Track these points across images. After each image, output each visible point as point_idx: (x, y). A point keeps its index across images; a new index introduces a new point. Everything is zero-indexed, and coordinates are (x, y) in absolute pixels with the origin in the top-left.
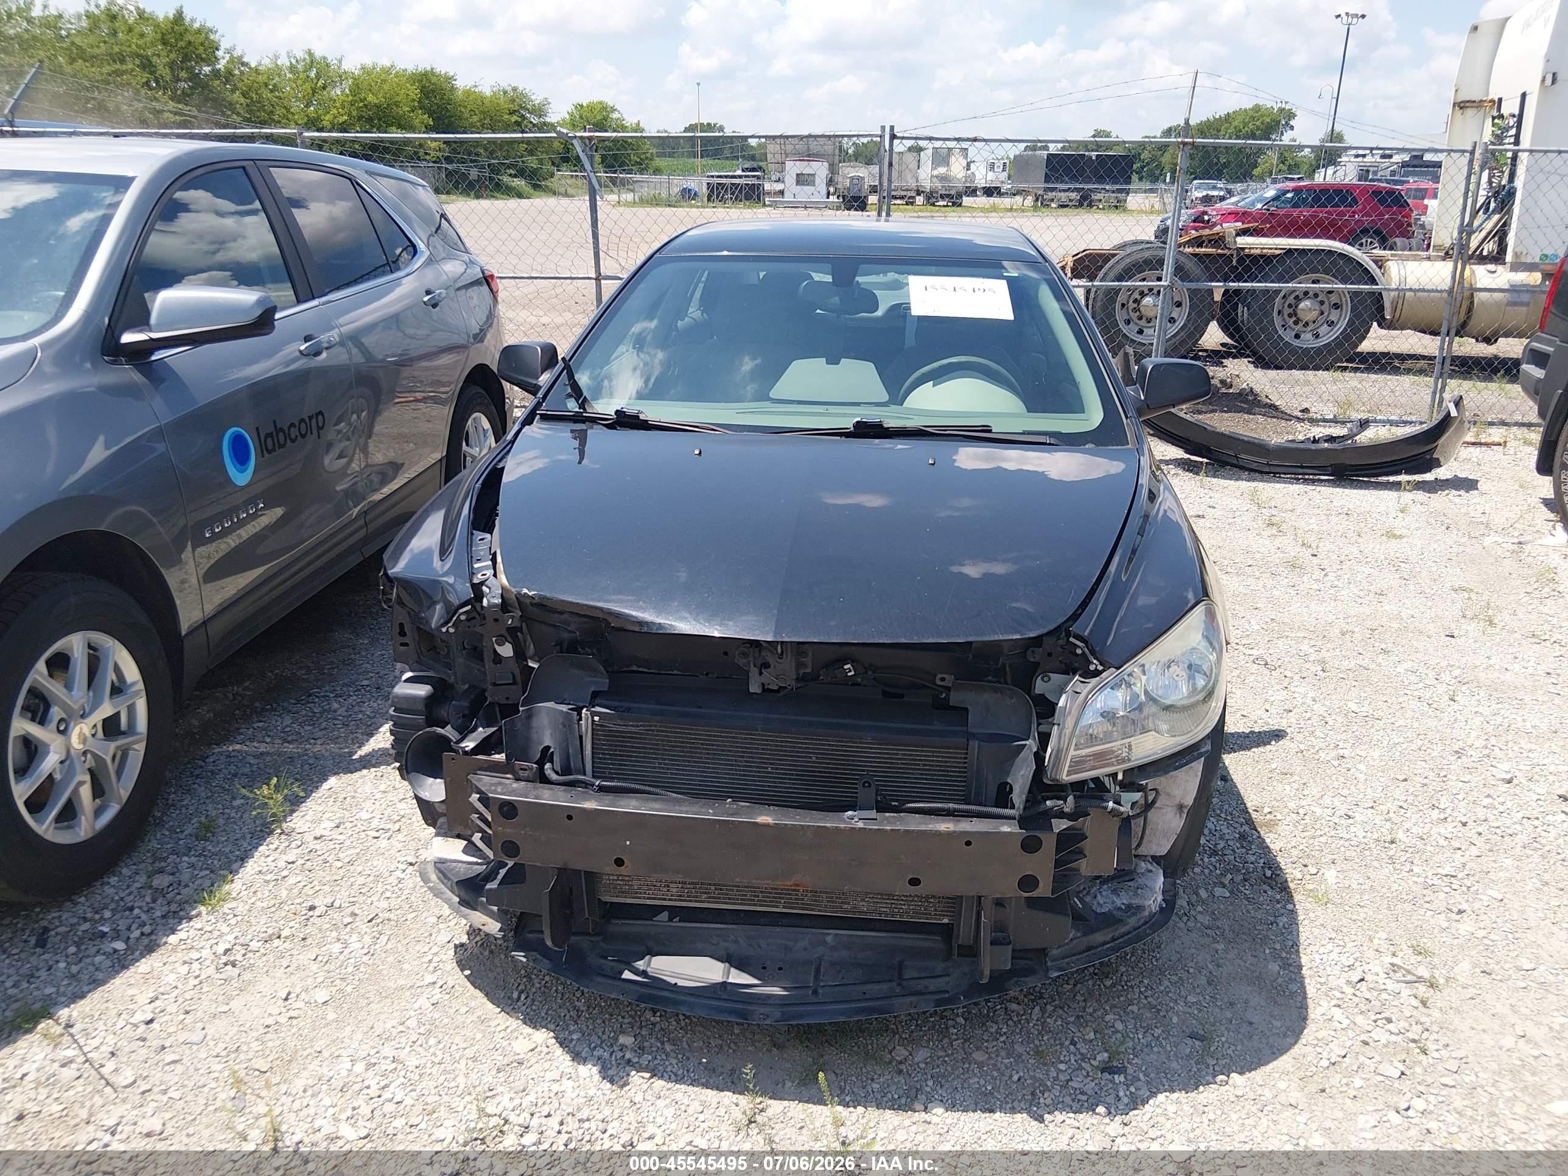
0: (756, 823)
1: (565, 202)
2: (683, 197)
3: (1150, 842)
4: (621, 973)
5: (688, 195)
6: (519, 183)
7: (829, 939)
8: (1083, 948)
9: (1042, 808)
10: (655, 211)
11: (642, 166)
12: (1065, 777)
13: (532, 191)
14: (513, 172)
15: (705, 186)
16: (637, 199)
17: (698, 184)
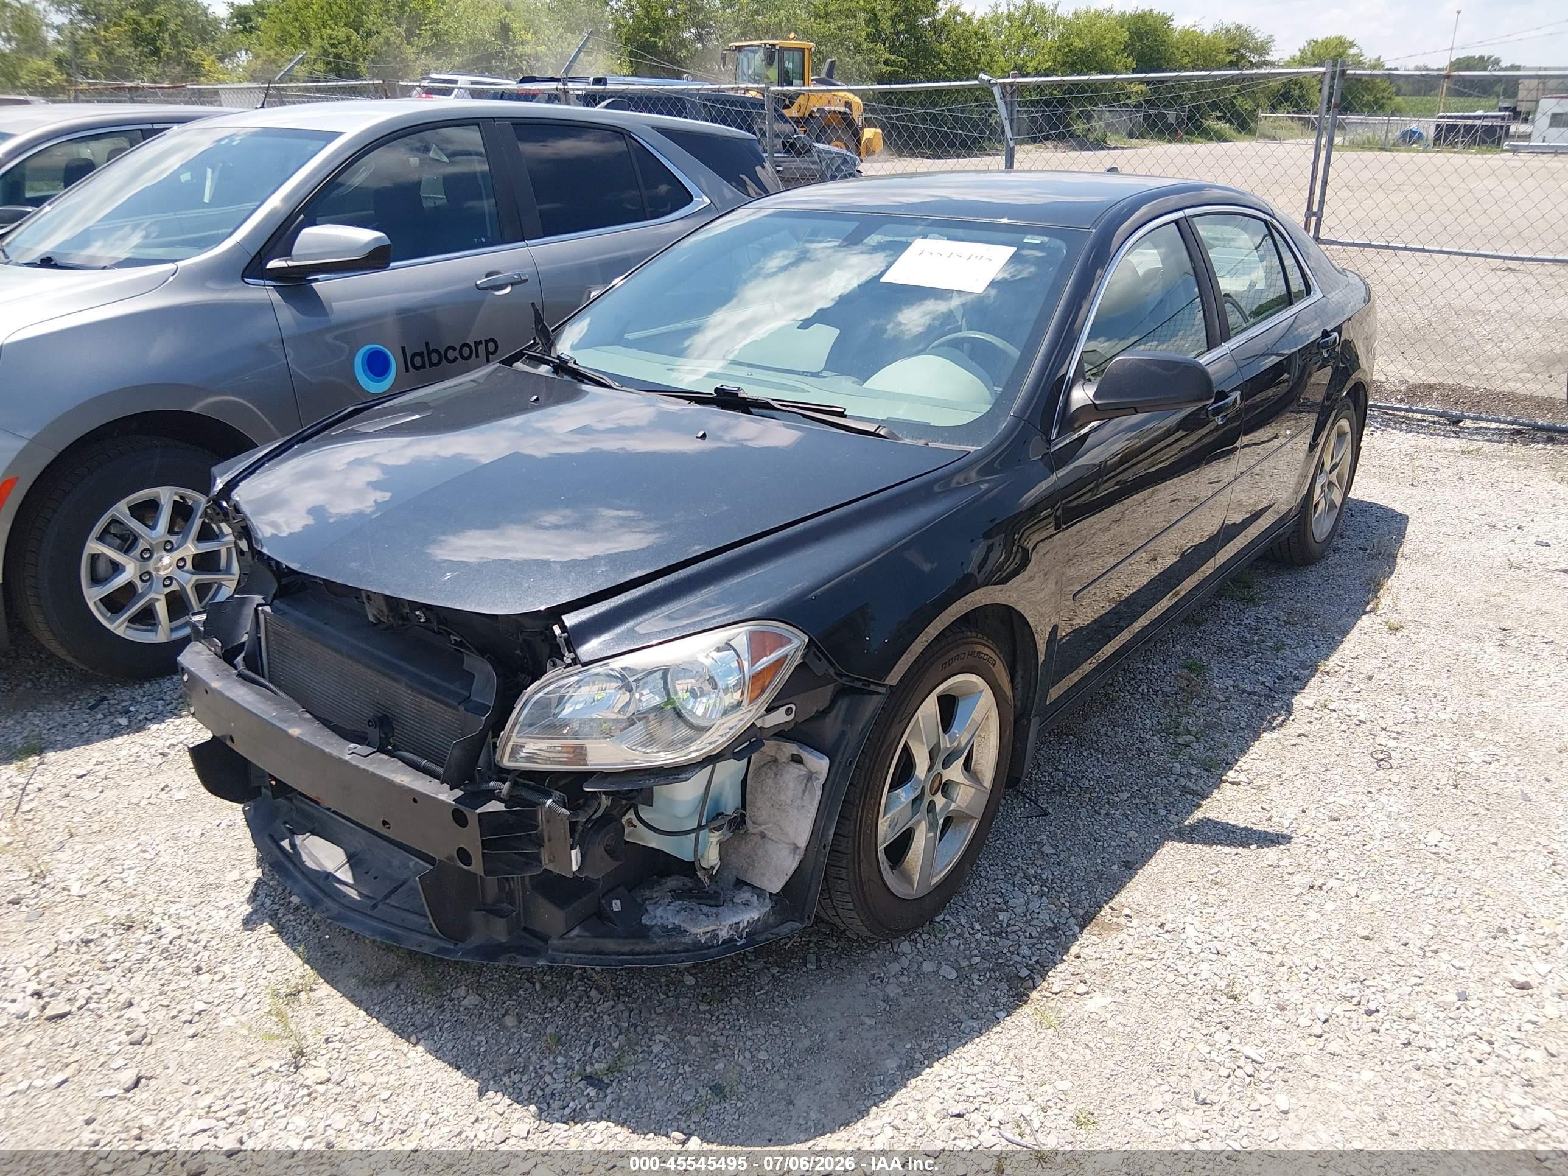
0: (286, 733)
1: (1273, 145)
2: (1404, 141)
3: (763, 875)
4: (283, 839)
5: (1410, 138)
6: (1223, 126)
7: (411, 864)
8: (590, 948)
9: (484, 787)
10: (1368, 155)
11: (1377, 107)
12: (507, 763)
13: (1234, 134)
14: (1219, 114)
15: (1433, 128)
16: (1347, 143)
17: (1427, 127)
